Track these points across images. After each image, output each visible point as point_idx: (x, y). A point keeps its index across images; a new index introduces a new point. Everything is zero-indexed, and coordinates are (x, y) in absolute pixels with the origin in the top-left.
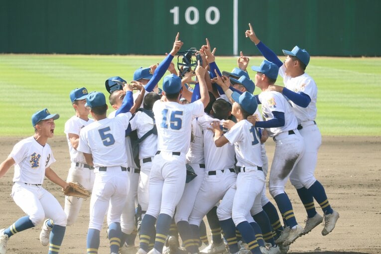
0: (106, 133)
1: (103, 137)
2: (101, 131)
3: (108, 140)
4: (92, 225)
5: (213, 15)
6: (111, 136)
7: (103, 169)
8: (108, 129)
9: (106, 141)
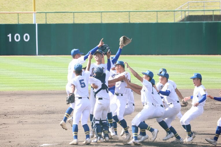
0: (82, 82)
1: (81, 84)
2: (80, 81)
3: (83, 85)
4: (74, 123)
5: (27, 37)
6: (84, 83)
7: (80, 98)
8: (83, 80)
9: (82, 86)
